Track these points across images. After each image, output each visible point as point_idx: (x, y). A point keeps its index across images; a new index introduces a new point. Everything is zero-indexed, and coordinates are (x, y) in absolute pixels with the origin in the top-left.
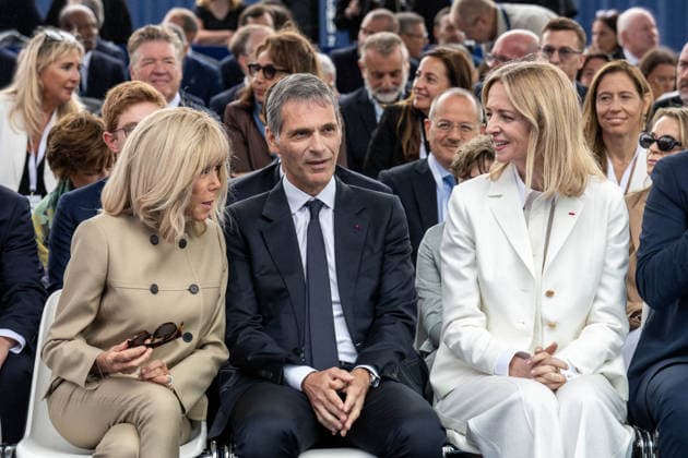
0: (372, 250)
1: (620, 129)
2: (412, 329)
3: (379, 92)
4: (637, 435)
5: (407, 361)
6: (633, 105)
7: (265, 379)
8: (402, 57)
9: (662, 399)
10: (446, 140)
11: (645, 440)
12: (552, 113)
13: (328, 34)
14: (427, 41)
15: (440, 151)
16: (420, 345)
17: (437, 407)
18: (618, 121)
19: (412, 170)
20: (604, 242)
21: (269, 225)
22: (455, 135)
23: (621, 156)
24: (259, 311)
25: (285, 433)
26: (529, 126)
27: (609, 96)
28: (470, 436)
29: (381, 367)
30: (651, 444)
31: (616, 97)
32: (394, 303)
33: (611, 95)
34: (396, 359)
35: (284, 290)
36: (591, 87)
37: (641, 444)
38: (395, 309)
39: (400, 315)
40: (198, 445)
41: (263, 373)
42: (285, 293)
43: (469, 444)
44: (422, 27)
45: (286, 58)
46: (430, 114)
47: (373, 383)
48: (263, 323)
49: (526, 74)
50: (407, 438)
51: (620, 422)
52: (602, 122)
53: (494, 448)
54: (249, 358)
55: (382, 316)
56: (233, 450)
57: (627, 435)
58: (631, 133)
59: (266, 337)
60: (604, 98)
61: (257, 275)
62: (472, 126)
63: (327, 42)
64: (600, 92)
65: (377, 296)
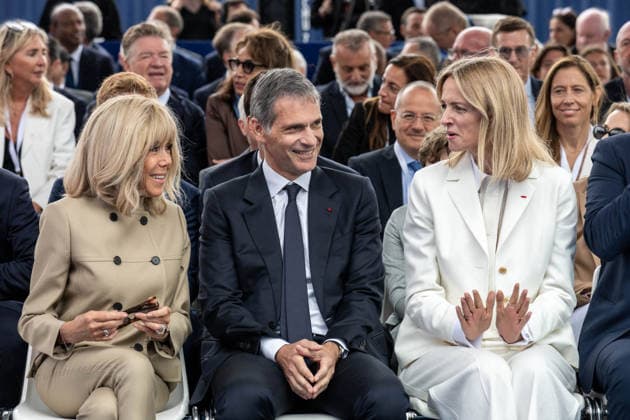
0: (342, 232)
1: (573, 120)
2: (378, 305)
3: (350, 84)
4: (586, 402)
5: (373, 333)
6: (585, 98)
7: (243, 350)
8: (370, 52)
9: (611, 369)
10: (410, 130)
11: (594, 407)
12: (499, 104)
13: (303, 32)
14: (394, 38)
15: (405, 140)
16: (386, 319)
17: (401, 376)
18: (571, 112)
19: (380, 156)
20: (554, 224)
21: (251, 208)
22: (419, 125)
23: (574, 145)
24: (240, 288)
25: (261, 399)
26: (480, 117)
27: (563, 90)
28: (431, 403)
29: (349, 340)
30: (599, 411)
31: (569, 91)
32: (364, 280)
33: (564, 89)
34: (364, 333)
35: (265, 268)
36: (545, 80)
37: (590, 410)
38: (363, 286)
39: (367, 292)
40: (181, 410)
41: (242, 345)
42: (263, 272)
43: (430, 410)
44: (389, 25)
45: (264, 54)
46: (396, 105)
47: (342, 355)
48: (243, 299)
49: (475, 69)
50: (373, 405)
51: (570, 391)
52: (557, 113)
53: (452, 414)
54: (228, 331)
55: (351, 292)
56: (213, 415)
57: (577, 403)
58: (583, 124)
59: (243, 311)
60: (558, 91)
61: (238, 254)
62: (434, 117)
63: (302, 38)
64: (554, 85)
65: (346, 275)
